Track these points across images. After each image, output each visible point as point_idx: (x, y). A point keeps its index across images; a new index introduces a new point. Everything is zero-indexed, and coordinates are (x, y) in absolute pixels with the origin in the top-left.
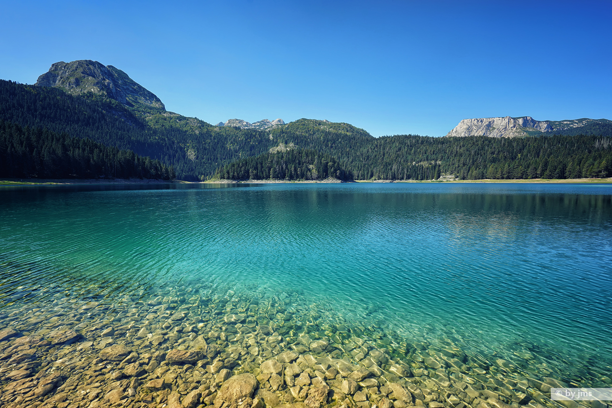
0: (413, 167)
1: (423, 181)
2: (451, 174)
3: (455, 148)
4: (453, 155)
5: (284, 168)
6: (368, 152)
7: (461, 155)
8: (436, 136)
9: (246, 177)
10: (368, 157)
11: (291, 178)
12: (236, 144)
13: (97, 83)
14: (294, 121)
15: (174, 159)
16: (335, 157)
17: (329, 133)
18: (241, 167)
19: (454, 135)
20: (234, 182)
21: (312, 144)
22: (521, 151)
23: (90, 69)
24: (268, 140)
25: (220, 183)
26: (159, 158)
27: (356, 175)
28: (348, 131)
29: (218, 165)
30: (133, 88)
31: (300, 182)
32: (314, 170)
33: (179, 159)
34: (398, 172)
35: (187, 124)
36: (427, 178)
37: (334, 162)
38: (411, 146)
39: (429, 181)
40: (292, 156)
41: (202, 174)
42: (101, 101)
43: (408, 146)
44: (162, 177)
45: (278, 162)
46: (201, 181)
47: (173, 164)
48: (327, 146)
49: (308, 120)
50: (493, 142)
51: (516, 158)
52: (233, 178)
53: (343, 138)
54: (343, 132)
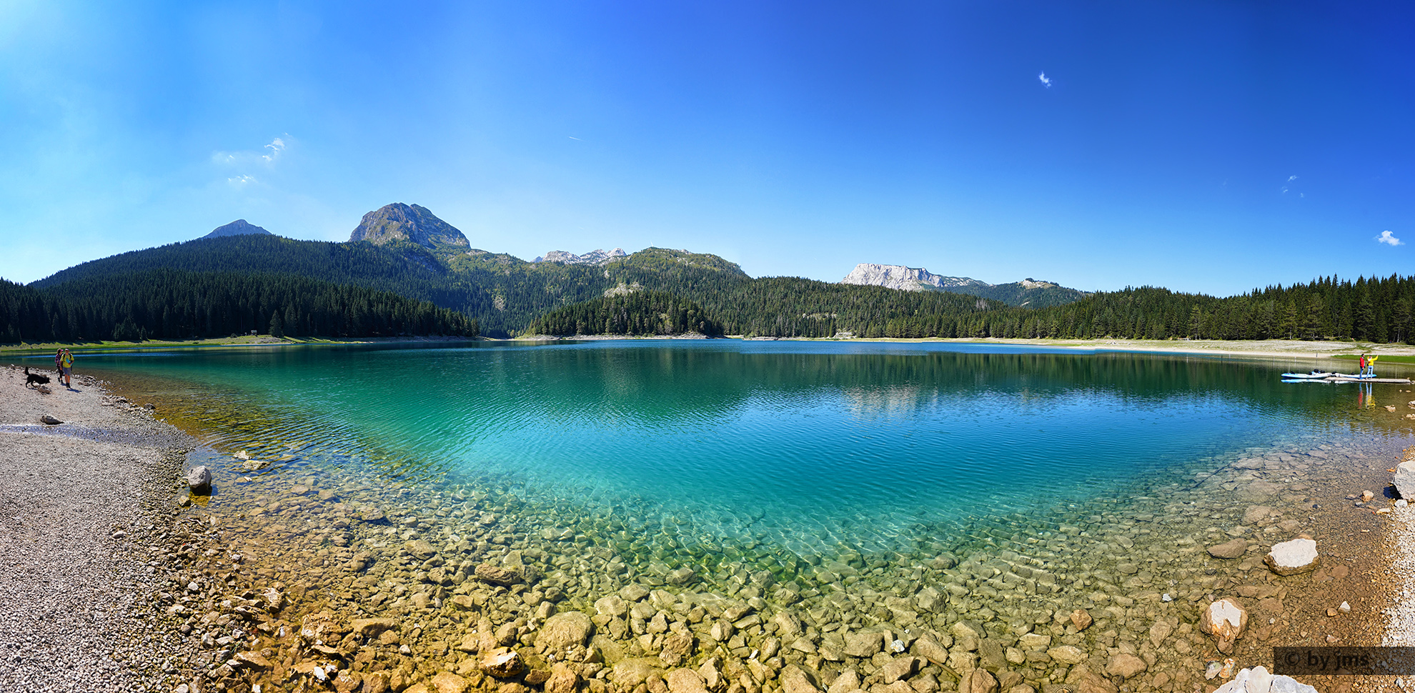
0: (803, 319)
1: (816, 339)
2: (848, 330)
3: (852, 299)
4: (850, 307)
5: (625, 318)
6: (743, 297)
7: (858, 307)
8: (830, 282)
9: (572, 331)
10: (744, 304)
11: (635, 332)
12: (558, 285)
13: (401, 227)
14: (639, 251)
15: (478, 309)
16: (698, 302)
17: (689, 268)
18: (566, 317)
19: (850, 282)
20: (555, 339)
21: (665, 283)
22: (917, 306)
23: (394, 213)
24: (603, 279)
25: (535, 340)
26: (461, 310)
27: (728, 328)
28: (715, 266)
29: (533, 316)
30: (435, 226)
31: (647, 338)
32: (668, 321)
33: (484, 309)
34: (783, 326)
35: (495, 262)
36: (821, 334)
37: (697, 310)
38: (800, 293)
39: (823, 339)
40: (636, 300)
41: (512, 329)
42: (404, 247)
43: (796, 291)
44: (464, 333)
45: (616, 310)
46: (511, 338)
47: (477, 316)
48: (686, 286)
49: (660, 250)
50: (890, 294)
51: (913, 314)
52: (554, 333)
53: (709, 275)
54: (709, 268)
